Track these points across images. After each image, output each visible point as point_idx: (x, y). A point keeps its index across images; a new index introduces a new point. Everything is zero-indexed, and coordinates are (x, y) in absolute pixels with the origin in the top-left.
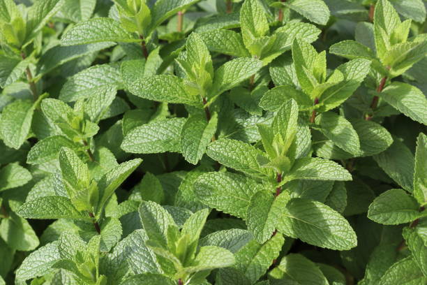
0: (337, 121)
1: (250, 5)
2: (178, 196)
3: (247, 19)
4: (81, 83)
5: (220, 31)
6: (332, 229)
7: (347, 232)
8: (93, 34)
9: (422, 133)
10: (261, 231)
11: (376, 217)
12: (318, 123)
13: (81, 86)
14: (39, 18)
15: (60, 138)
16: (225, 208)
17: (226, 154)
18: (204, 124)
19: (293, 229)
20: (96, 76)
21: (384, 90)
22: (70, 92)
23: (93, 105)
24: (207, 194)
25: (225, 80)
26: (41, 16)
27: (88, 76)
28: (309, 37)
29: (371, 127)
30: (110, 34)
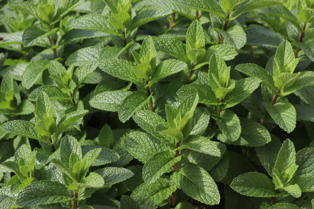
0: (232, 117)
1: (196, 26)
2: (118, 144)
3: (192, 35)
4: (81, 56)
5: (171, 39)
6: (206, 188)
7: (215, 193)
8: (92, 25)
9: (288, 139)
10: (152, 176)
11: (237, 188)
12: (221, 116)
13: (81, 58)
14: (66, 8)
15: (55, 88)
16: (140, 158)
17: (146, 121)
18: (143, 98)
19: (181, 182)
20: (92, 53)
21: (275, 104)
22: (73, 60)
23: (82, 71)
24: (133, 146)
25: (162, 72)
26: (67, 6)
27: (87, 52)
28: (229, 56)
29: (259, 127)
30: (104, 27)
